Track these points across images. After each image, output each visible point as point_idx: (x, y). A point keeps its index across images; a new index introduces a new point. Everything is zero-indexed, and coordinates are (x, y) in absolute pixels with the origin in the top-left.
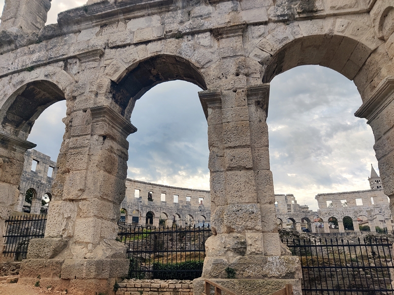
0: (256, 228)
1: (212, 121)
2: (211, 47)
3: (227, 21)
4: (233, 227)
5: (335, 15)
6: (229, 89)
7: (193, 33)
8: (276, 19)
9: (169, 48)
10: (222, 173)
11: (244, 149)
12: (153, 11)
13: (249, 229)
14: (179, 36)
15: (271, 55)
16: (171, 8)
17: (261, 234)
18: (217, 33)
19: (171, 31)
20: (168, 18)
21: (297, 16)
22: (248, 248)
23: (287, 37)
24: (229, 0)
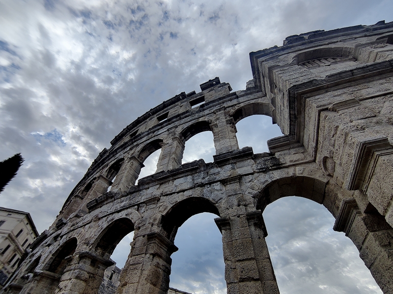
1: (225, 239)
2: (221, 190)
3: (229, 175)
5: (294, 165)
6: (234, 216)
7: (210, 183)
8: (258, 171)
9: (196, 193)
10: (236, 285)
11: (250, 261)
12: (188, 174)
14: (202, 185)
15: (259, 192)
16: (198, 171)
18: (224, 182)
19: (198, 183)
20: (196, 176)
21: (271, 168)
23: (267, 181)
24: (229, 164)
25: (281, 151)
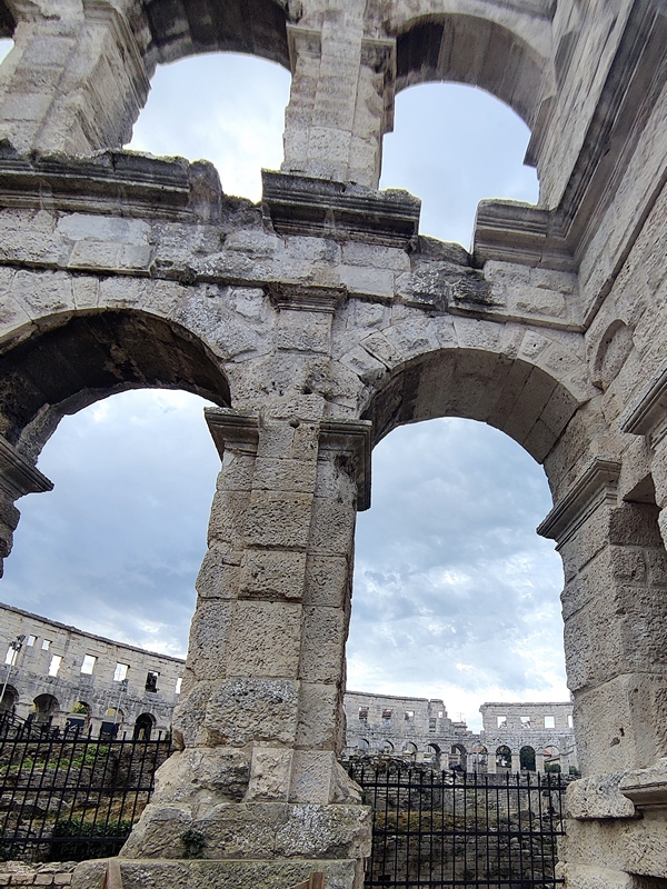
0: (280, 736)
1: (228, 481)
2: (259, 321)
3: (305, 274)
4: (225, 731)
5: (523, 322)
6: (280, 418)
7: (223, 283)
8: (411, 299)
9: (158, 300)
10: (226, 604)
11: (291, 554)
12: (134, 209)
13: (265, 739)
14: (189, 279)
15: (388, 370)
16: (182, 215)
17: (288, 752)
18: (279, 295)
19: (171, 264)
20: (170, 234)
21: (453, 304)
22: (253, 784)
23: (427, 342)
24: (318, 235)
25: (508, 260)
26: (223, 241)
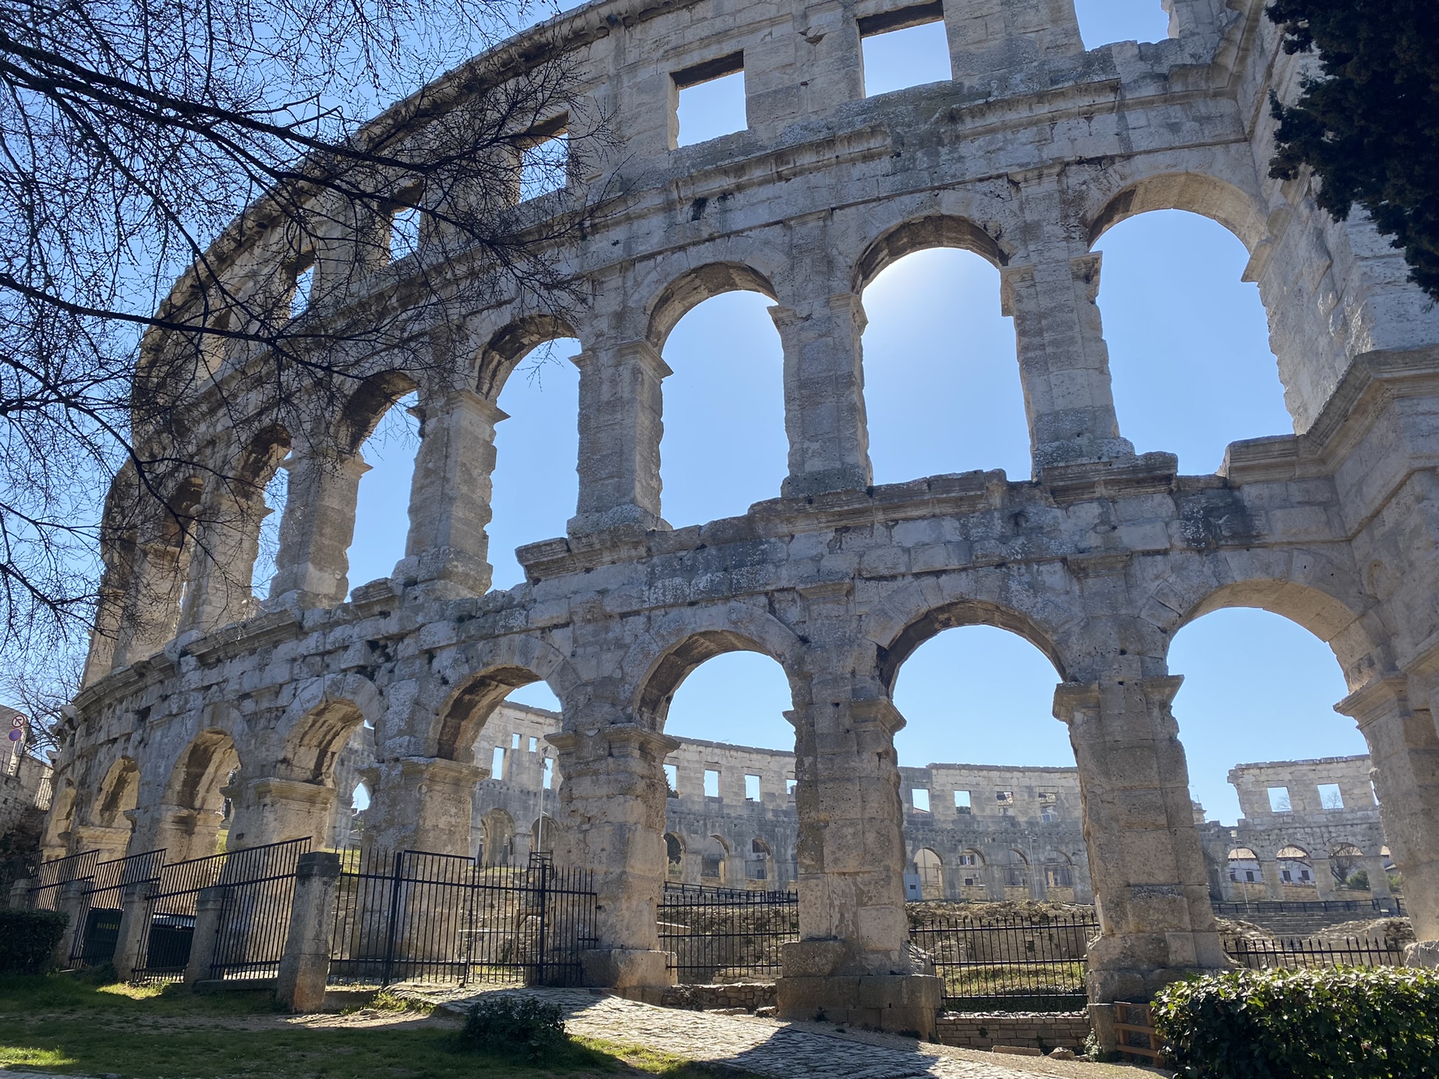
2: (1068, 593)
3: (1093, 543)
7: (1028, 561)
8: (1185, 545)
9: (984, 588)
12: (944, 511)
15: (1180, 616)
16: (980, 506)
18: (1077, 568)
19: (986, 556)
20: (976, 526)
21: (1223, 543)
24: (1091, 500)
25: (1263, 482)
26: (1017, 524)
